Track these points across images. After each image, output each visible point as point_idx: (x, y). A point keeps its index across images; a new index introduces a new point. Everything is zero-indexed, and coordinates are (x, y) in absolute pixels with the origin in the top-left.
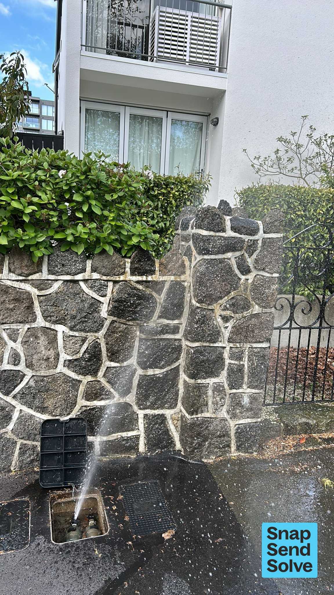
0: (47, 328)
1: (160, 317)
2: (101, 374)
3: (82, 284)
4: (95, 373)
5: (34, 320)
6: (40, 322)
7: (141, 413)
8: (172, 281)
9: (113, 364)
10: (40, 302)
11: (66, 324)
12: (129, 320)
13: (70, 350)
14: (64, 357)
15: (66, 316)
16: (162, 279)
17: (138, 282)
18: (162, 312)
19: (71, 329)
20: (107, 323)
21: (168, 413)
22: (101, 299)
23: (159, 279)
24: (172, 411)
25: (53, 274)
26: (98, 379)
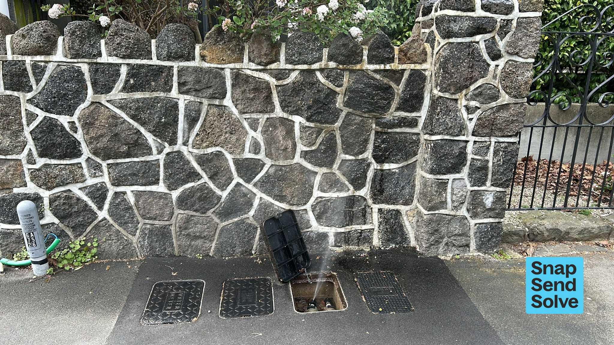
0: (285, 118)
1: (397, 109)
2: (336, 166)
3: (318, 74)
4: (330, 165)
5: (272, 111)
6: (279, 112)
7: (376, 207)
8: (411, 70)
9: (348, 157)
10: (278, 92)
11: (303, 115)
12: (365, 112)
13: (306, 141)
14: (301, 147)
15: (302, 106)
16: (401, 67)
17: (376, 71)
18: (399, 104)
19: (308, 119)
20: (343, 115)
21: (403, 209)
22: (338, 89)
23: (398, 67)
24: (408, 208)
25: (291, 63)
26: (333, 171)
